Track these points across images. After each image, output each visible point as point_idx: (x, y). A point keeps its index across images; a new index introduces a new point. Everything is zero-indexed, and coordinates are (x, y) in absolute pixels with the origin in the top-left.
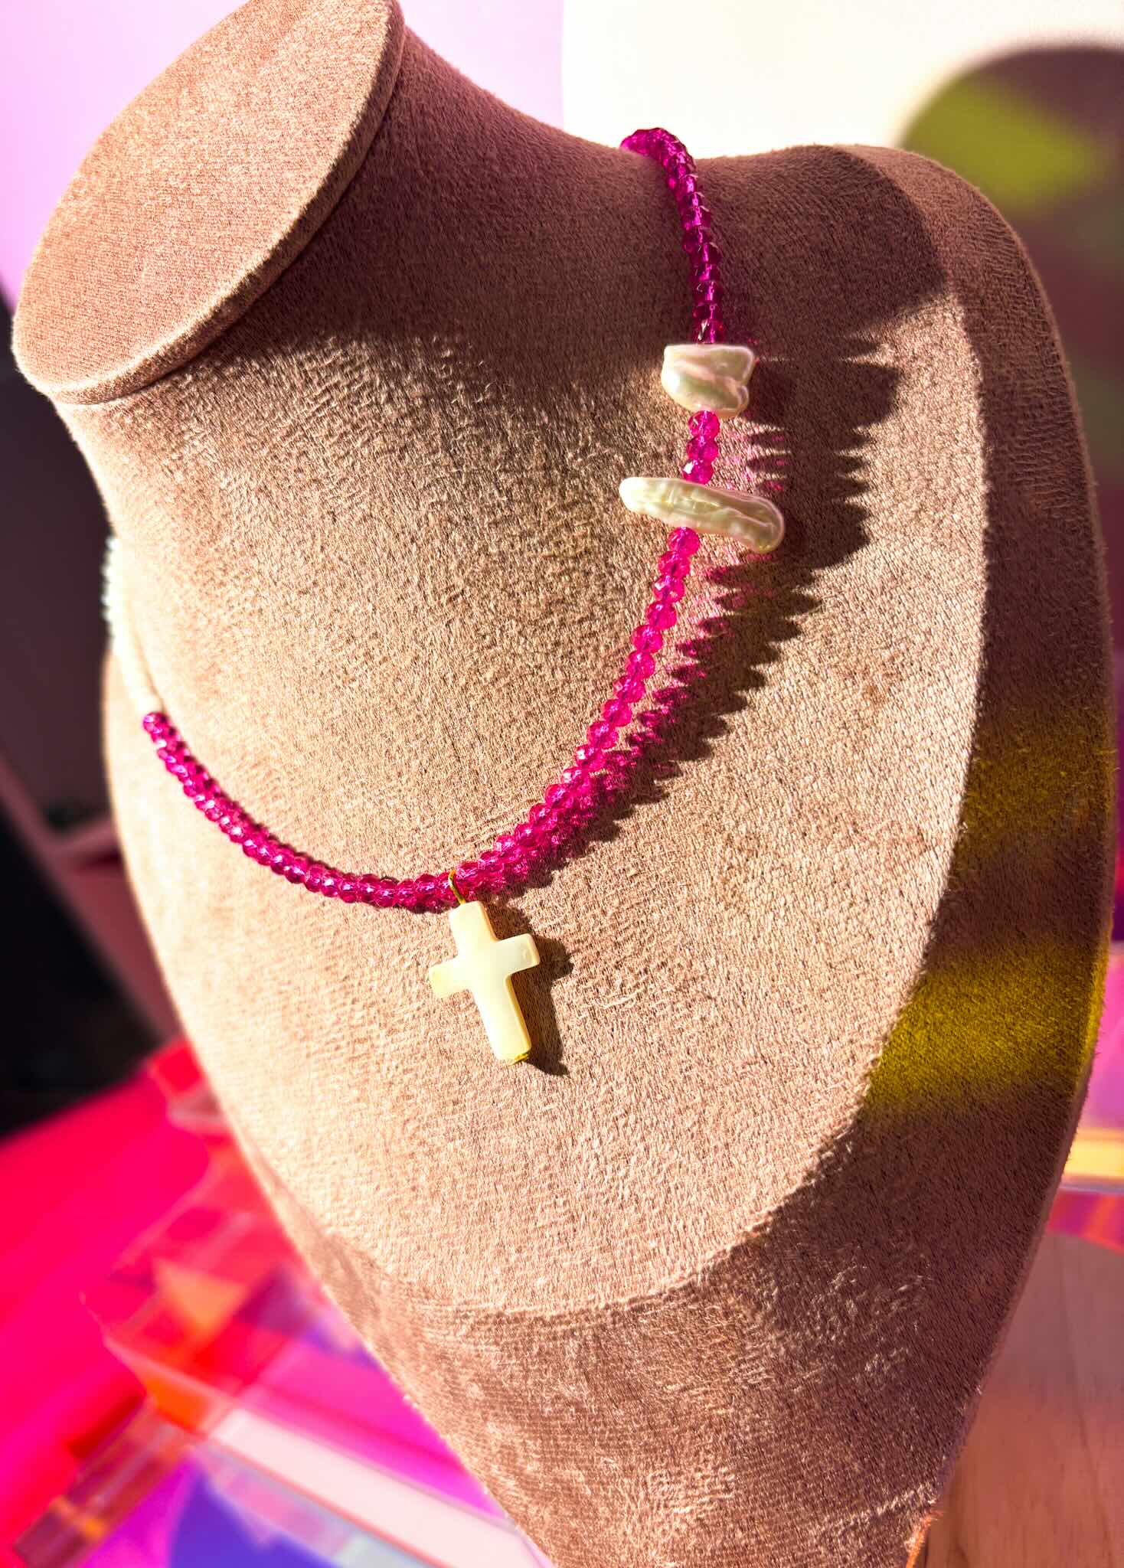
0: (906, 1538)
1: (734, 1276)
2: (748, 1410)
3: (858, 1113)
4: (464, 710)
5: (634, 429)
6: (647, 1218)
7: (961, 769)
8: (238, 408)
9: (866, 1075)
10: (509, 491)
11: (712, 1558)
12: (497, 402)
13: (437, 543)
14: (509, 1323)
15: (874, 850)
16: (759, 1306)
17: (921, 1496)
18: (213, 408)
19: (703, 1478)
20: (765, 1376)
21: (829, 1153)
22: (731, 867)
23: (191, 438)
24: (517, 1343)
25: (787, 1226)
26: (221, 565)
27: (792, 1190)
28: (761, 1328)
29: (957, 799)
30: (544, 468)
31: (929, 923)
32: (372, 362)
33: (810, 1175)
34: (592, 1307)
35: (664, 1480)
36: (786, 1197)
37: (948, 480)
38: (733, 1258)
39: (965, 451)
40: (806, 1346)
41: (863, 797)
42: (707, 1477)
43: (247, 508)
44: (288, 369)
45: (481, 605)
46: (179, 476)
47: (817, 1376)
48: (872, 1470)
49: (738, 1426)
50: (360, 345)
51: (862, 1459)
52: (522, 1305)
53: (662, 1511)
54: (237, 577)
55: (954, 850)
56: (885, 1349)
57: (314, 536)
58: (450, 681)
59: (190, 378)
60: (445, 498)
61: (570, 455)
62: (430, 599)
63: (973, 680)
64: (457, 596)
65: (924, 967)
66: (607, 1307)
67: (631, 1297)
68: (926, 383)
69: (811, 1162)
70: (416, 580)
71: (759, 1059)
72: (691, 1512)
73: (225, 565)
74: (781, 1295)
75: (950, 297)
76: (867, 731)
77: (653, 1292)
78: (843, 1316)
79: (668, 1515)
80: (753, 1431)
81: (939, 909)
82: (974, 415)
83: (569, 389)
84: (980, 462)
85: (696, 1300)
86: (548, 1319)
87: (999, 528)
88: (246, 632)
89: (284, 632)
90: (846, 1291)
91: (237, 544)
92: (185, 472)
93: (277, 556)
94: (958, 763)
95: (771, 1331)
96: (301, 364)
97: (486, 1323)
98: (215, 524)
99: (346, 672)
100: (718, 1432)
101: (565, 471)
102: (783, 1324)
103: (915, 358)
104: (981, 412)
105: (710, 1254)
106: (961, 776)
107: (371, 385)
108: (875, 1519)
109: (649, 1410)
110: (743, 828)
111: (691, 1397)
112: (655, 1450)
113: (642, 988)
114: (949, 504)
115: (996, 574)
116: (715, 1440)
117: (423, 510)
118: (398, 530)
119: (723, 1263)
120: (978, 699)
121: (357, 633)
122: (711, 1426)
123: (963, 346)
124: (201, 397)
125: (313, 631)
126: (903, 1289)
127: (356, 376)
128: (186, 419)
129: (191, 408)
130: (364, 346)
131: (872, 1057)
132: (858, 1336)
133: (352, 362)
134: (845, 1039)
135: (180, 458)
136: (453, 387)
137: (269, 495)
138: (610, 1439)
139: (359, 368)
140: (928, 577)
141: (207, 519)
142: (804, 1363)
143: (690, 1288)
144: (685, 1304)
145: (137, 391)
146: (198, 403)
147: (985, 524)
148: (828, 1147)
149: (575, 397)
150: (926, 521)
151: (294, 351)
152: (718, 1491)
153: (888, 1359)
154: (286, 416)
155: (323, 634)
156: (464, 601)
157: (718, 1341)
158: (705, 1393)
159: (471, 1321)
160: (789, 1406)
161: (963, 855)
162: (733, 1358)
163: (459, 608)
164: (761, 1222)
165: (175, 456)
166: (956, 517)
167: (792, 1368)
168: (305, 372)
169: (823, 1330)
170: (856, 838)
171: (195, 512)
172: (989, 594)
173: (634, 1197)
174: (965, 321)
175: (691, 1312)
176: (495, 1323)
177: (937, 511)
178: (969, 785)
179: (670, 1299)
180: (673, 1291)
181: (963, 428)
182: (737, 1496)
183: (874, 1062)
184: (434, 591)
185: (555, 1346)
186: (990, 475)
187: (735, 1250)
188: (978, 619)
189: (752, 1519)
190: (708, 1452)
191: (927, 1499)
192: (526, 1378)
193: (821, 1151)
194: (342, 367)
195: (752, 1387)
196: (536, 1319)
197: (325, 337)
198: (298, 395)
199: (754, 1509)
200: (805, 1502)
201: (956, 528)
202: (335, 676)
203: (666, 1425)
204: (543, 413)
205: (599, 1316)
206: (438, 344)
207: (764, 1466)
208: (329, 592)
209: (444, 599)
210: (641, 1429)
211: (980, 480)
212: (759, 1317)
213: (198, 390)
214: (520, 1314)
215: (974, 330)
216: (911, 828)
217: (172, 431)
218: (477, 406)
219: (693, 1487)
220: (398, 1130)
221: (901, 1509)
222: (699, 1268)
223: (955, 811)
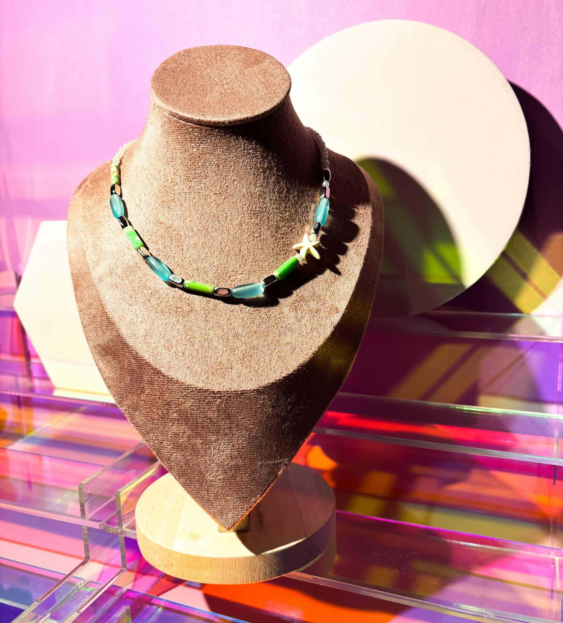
0: (279, 471)
1: (269, 390)
2: (257, 427)
3: (309, 361)
4: (246, 240)
5: (305, 198)
6: (252, 372)
7: (348, 300)
8: (224, 144)
9: (313, 353)
10: (276, 197)
11: (230, 468)
12: (281, 176)
13: (256, 199)
14: (203, 392)
15: (326, 309)
16: (271, 401)
17: (286, 462)
18: (218, 140)
19: (237, 444)
20: (264, 419)
21: (300, 368)
22: (296, 301)
23: (206, 143)
24: (201, 399)
25: (285, 382)
26: (193, 176)
27: (290, 373)
28: (269, 406)
29: (346, 305)
30: (285, 196)
31: (334, 327)
32: (260, 152)
33: (294, 371)
34: (230, 390)
35: (226, 444)
36: (288, 374)
37: (361, 242)
38: (271, 385)
39: (366, 238)
40: (277, 414)
41: (327, 297)
42: (239, 444)
43: (210, 167)
44: (242, 143)
45: (260, 218)
46: (195, 150)
47: (275, 423)
48: (277, 451)
49: (253, 431)
50: (259, 147)
51: (277, 447)
52: (209, 387)
53: (221, 453)
54: (197, 182)
55: (343, 315)
56: (291, 421)
57: (226, 183)
58: (246, 232)
59: (217, 130)
60: (262, 190)
61: (291, 196)
62: (249, 211)
63: (355, 283)
64: (256, 214)
65: (331, 335)
66: (235, 391)
67: (242, 389)
68: (362, 220)
69: (296, 368)
70: (248, 205)
71: (290, 343)
72: (230, 454)
73: (195, 177)
74: (277, 399)
75: (370, 206)
76: (332, 284)
77: (249, 389)
78: (286, 410)
79: (222, 454)
80: (256, 433)
81: (337, 325)
82: (369, 232)
83: (295, 182)
84: (368, 241)
85: (258, 394)
86: (215, 392)
87: (367, 256)
88: (191, 196)
89: (204, 201)
90: (290, 403)
91: (202, 174)
92: (198, 150)
93: (213, 182)
94: (348, 298)
95: (271, 408)
96: (245, 143)
97: (194, 392)
98: (198, 166)
99: (218, 218)
100: (247, 431)
101: (289, 199)
102: (273, 407)
103: (361, 214)
104: (370, 232)
105: (266, 383)
106: (348, 301)
107: (258, 156)
108: (274, 464)
109: (231, 423)
110: (301, 294)
111: (244, 421)
112: (228, 434)
113: (267, 320)
114: (360, 247)
115: (364, 264)
116: (246, 433)
117: (256, 191)
118: (249, 192)
119: (268, 386)
120: (355, 287)
121: (226, 210)
122: (246, 430)
123: (370, 217)
124: (216, 136)
125: (213, 204)
126: (301, 408)
127: (256, 153)
128: (208, 138)
129: (211, 136)
130: (260, 147)
131: (315, 350)
132: (287, 416)
133: (256, 149)
134: (310, 345)
135: (199, 146)
136: (274, 168)
137: (219, 167)
138: (216, 431)
139: (257, 152)
140: (352, 259)
141: (196, 164)
142: (274, 418)
143: (258, 390)
144: (255, 395)
145: (200, 125)
146: (214, 136)
147: (366, 254)
148: (300, 366)
149: (296, 185)
150: (354, 248)
151: (245, 139)
152: (240, 448)
153: (291, 424)
154: (235, 152)
155: (216, 206)
156: (257, 216)
157: (258, 407)
158: (249, 420)
159: (189, 391)
160: (267, 429)
161: (344, 316)
162: (259, 412)
163: (255, 217)
164: (281, 378)
165: (197, 145)
166: (361, 250)
167: (271, 419)
168: (245, 145)
169: (281, 411)
170: (324, 305)
171: (194, 160)
172: (363, 268)
173: (250, 366)
174: (372, 212)
175: (255, 397)
176: (197, 392)
177: (357, 247)
178: (349, 303)
179: (252, 392)
180: (254, 390)
181: (366, 233)
182: (244, 451)
183: (315, 351)
184: (251, 210)
185: (213, 401)
186: (369, 245)
187: (272, 383)
188: (359, 272)
189: (245, 457)
190: (242, 437)
191: (287, 462)
192: (198, 410)
193: (298, 367)
194: (254, 149)
195: (260, 421)
196: (212, 392)
197: (253, 141)
198: (240, 149)
199: (247, 455)
200: (260, 455)
201: (360, 252)
202: (214, 218)
203: (234, 428)
204: (289, 184)
205: (231, 393)
206: (275, 157)
207: (254, 443)
208: (223, 197)
209: (252, 213)
210: (227, 428)
211: (367, 245)
212: (270, 403)
213: (217, 134)
214: (208, 389)
215: (373, 214)
216: (335, 307)
217: (202, 139)
218: (277, 175)
219: (233, 447)
220: (183, 338)
221: (280, 463)
222: (262, 386)
223: (345, 307)
